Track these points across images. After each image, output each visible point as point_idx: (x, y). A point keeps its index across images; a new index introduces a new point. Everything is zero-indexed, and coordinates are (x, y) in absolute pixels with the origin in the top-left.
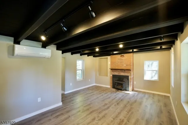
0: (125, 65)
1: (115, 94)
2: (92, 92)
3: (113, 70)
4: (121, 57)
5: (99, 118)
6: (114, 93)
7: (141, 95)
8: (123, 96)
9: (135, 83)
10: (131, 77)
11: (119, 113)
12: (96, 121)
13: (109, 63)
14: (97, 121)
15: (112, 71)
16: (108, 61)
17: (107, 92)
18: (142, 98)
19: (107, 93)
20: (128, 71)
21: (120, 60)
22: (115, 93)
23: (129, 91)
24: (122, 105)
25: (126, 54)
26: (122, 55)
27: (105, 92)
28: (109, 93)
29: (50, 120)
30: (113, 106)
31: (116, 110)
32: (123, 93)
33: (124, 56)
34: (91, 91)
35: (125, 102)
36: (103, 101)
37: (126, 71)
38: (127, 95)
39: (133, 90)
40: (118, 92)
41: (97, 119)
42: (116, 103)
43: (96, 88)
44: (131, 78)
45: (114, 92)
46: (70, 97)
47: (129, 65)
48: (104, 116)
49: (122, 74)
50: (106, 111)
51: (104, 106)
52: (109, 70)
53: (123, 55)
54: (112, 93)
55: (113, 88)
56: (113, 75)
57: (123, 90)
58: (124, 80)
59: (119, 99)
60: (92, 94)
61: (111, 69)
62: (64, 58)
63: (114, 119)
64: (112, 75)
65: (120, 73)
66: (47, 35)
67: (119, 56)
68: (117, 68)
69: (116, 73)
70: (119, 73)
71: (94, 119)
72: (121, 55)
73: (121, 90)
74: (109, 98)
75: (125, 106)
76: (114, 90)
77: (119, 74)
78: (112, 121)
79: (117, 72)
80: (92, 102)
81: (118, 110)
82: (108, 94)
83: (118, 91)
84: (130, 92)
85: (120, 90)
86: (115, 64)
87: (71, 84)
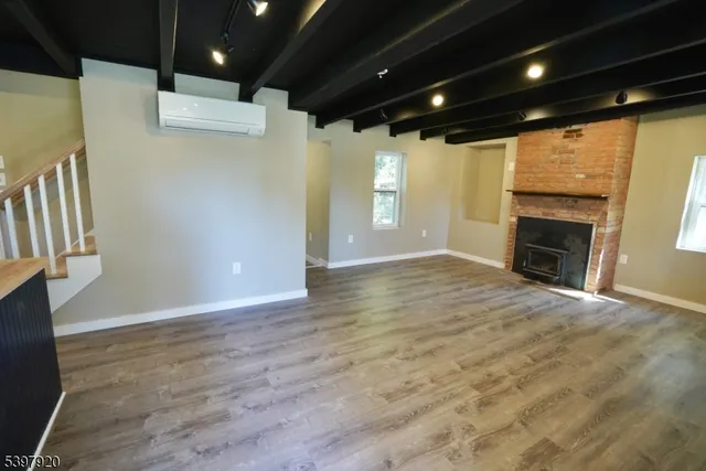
0: (582, 176)
1: (513, 293)
2: (422, 276)
3: (523, 197)
4: (565, 137)
5: (410, 354)
6: (509, 290)
7: (636, 312)
8: (549, 302)
9: (623, 259)
10: (602, 230)
11: (496, 356)
12: (393, 359)
13: (511, 166)
14: (398, 361)
15: (520, 203)
16: (507, 159)
17: (483, 281)
18: (635, 326)
19: (482, 285)
20: (590, 202)
21: (560, 153)
22: (517, 288)
23: (582, 289)
24: (521, 333)
25: (590, 125)
26: (574, 127)
27: (472, 281)
28: (489, 286)
29: (260, 327)
30: (484, 328)
31: (490, 342)
32: (552, 292)
33: (581, 135)
34: (423, 272)
35: (543, 324)
36: (453, 306)
37: (581, 202)
38: (568, 303)
39: (605, 289)
40: (530, 288)
41: (400, 355)
42: (500, 322)
43: (448, 264)
44: (600, 236)
45: (511, 284)
46: (339, 280)
47: (604, 175)
48: (430, 353)
49: (563, 215)
50: (447, 341)
51: (447, 323)
52: (507, 198)
53: (575, 131)
54: (502, 287)
55: (514, 270)
56: (520, 219)
57: (557, 284)
58: (566, 243)
59: (521, 312)
60: (422, 280)
61: (516, 193)
62: (328, 143)
63: (463, 368)
64: (514, 219)
65: (555, 211)
66: (229, 47)
67: (555, 137)
68: (540, 187)
69: (535, 212)
70: (546, 210)
71: (392, 353)
72: (568, 128)
73: (547, 281)
74: (482, 300)
75: (536, 338)
76: (518, 278)
77: (547, 214)
78: (454, 372)
79: (537, 206)
80: (410, 304)
81: (496, 347)
82: (483, 288)
83: (530, 283)
84: (588, 297)
85: (542, 281)
86: (534, 169)
87: (351, 239)
